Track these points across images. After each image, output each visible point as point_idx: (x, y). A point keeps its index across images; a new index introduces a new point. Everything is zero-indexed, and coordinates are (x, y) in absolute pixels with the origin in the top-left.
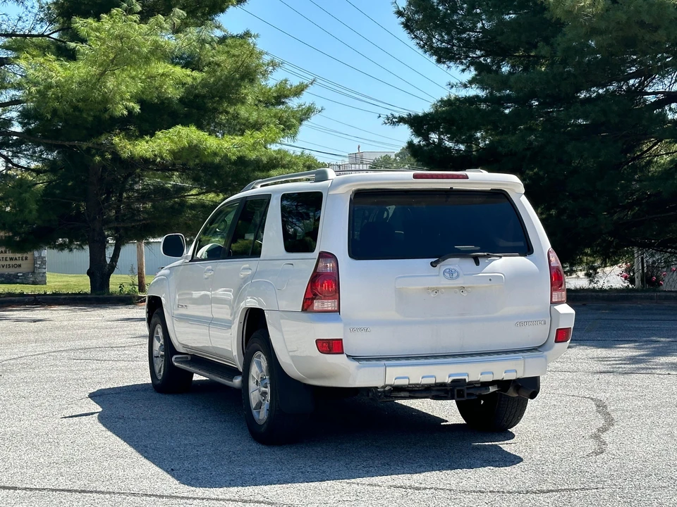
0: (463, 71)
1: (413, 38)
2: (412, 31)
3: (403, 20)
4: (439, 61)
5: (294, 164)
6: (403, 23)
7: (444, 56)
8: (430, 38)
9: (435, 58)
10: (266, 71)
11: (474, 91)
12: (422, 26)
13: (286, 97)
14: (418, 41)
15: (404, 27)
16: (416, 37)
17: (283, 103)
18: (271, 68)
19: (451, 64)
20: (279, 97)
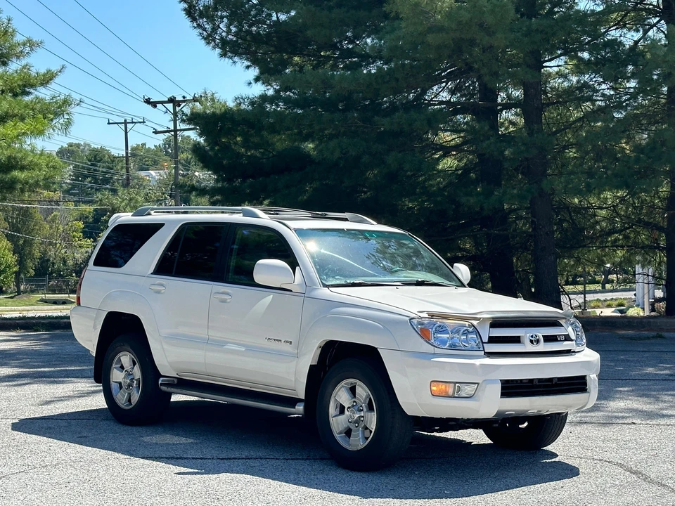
0: (248, 67)
1: (195, 28)
2: (194, 19)
3: (186, 6)
4: (224, 55)
5: (36, 164)
6: (185, 10)
7: (229, 49)
8: (215, 29)
9: (218, 51)
10: (21, 52)
11: (258, 90)
12: (208, 14)
13: (32, 86)
14: (201, 31)
15: (187, 14)
16: (199, 26)
17: (28, 93)
18: (28, 49)
19: (236, 59)
20: (24, 85)
